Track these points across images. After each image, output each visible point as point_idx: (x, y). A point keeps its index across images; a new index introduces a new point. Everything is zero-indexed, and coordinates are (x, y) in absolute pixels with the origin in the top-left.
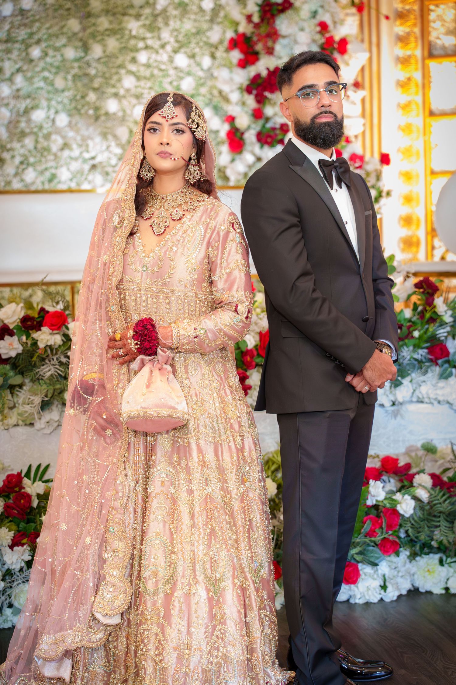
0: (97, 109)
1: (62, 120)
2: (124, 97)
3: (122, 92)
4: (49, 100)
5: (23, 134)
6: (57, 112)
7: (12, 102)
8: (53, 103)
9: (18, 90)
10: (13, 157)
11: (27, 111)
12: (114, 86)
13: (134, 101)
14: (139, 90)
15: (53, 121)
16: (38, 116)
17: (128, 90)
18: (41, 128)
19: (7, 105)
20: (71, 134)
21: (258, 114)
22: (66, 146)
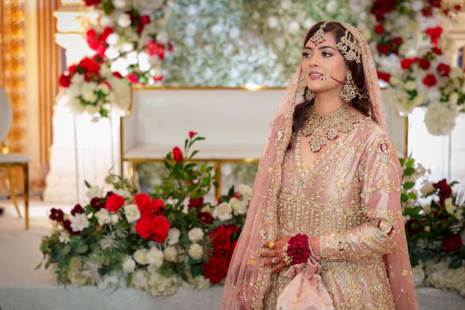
0: (261, 25)
1: (235, 33)
2: (282, 15)
3: (281, 12)
4: (225, 18)
5: (205, 43)
6: (231, 27)
7: (198, 19)
8: (228, 20)
9: (203, 10)
10: (196, 60)
11: (209, 26)
12: (274, 7)
13: (289, 18)
14: (294, 11)
15: (228, 34)
16: (217, 29)
17: (285, 11)
18: (218, 38)
19: (194, 21)
20: (241, 43)
21: (379, 30)
22: (236, 52)
